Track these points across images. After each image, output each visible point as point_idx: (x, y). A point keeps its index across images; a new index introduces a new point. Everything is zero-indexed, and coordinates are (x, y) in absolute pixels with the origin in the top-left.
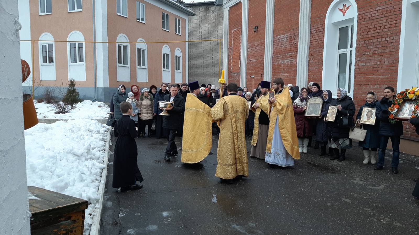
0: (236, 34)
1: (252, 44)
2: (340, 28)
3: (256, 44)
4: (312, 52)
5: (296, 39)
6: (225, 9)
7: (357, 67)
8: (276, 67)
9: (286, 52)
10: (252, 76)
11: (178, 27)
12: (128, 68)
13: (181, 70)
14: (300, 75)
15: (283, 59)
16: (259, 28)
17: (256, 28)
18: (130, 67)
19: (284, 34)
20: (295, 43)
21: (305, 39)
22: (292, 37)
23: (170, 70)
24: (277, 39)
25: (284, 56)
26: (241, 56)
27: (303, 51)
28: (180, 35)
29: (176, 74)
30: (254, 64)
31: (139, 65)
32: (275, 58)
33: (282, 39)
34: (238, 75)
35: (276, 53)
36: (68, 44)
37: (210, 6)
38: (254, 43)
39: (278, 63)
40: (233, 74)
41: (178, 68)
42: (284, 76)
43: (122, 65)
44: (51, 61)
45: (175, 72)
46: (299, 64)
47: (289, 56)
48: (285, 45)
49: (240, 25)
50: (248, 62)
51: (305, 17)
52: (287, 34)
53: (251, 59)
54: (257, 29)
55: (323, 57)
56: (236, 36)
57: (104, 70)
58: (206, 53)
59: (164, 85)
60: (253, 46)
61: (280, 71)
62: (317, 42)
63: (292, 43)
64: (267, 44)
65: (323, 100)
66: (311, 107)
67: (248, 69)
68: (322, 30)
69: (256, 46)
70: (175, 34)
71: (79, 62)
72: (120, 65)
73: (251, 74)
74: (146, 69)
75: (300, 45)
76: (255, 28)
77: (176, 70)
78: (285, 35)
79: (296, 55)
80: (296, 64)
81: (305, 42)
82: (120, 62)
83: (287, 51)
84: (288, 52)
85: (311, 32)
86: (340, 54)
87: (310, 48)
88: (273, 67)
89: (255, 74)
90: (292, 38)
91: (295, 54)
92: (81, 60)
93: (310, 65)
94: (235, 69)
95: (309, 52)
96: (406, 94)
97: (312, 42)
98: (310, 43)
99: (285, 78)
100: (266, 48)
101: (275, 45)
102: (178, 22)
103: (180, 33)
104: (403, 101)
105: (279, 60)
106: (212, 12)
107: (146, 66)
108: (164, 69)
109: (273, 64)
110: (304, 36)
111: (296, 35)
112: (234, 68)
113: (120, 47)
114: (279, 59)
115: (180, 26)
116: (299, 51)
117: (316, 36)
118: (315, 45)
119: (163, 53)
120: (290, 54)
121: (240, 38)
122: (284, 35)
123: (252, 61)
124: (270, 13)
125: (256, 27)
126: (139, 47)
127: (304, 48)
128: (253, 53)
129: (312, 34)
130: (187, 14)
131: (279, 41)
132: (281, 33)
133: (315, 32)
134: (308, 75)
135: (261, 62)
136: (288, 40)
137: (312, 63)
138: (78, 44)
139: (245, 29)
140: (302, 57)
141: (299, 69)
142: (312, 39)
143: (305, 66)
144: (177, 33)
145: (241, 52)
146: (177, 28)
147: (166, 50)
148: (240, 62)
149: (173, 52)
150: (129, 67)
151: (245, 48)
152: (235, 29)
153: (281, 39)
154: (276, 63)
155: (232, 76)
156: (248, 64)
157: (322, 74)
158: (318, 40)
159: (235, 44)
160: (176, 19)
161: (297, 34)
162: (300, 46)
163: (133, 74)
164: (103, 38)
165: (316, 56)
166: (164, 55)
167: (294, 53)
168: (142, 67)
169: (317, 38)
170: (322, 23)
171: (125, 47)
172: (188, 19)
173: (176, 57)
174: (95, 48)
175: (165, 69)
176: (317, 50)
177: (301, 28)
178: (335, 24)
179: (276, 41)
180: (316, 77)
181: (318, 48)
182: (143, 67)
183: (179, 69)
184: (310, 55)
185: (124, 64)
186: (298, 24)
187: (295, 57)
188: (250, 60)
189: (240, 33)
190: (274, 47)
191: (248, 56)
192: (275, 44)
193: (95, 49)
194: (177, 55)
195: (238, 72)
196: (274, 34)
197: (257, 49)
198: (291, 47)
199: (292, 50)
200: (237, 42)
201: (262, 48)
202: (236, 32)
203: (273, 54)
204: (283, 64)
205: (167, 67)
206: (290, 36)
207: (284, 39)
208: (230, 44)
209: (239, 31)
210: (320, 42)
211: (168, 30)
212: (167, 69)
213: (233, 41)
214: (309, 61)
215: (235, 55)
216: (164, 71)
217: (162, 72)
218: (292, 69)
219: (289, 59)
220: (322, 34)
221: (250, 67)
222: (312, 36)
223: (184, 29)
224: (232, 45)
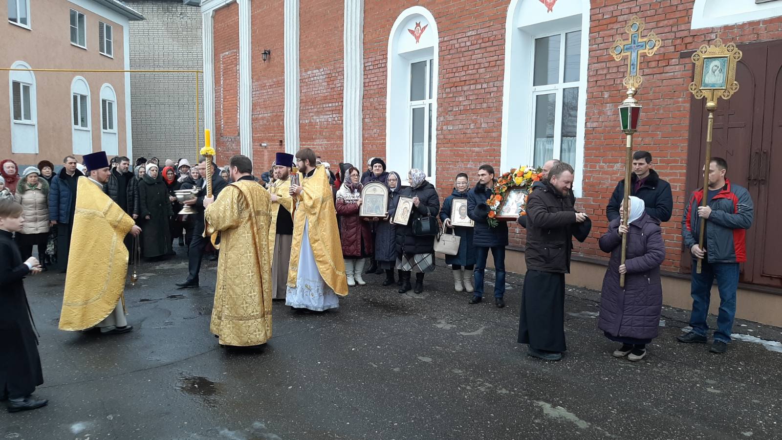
0: (229, 61)
1: (260, 83)
2: (412, 64)
3: (269, 84)
4: (368, 104)
5: (339, 78)
6: (205, 13)
7: (440, 131)
8: (307, 128)
9: (323, 102)
10: (263, 144)
11: (107, 40)
13: (115, 129)
14: (349, 144)
15: (318, 113)
16: (273, 54)
17: (267, 53)
19: (319, 68)
20: (339, 85)
21: (356, 79)
22: (333, 75)
23: (89, 127)
24: (306, 77)
25: (320, 109)
26: (239, 104)
27: (353, 102)
28: (112, 57)
29: (103, 137)
30: (265, 122)
31: (17, 116)
32: (304, 112)
33: (315, 77)
34: (236, 142)
35: (305, 103)
37: (175, 5)
38: (264, 81)
39: (310, 122)
40: (227, 140)
41: (107, 123)
42: (321, 145)
45: (102, 133)
46: (346, 124)
47: (328, 109)
48: (322, 90)
49: (237, 46)
50: (253, 116)
51: (353, 39)
52: (324, 69)
53: (259, 111)
54: (268, 55)
55: (386, 112)
58: (169, 97)
59: (71, 159)
61: (314, 137)
62: (376, 87)
63: (333, 86)
64: (289, 83)
65: (389, 188)
66: (368, 200)
67: (254, 130)
68: (383, 65)
69: (267, 87)
70: (99, 55)
73: (261, 140)
74: (34, 125)
75: (347, 89)
76: (264, 53)
77: (105, 128)
78: (321, 71)
79: (341, 106)
80: (342, 124)
81: (356, 84)
83: (325, 99)
84: (327, 101)
85: (365, 67)
86: (413, 109)
87: (365, 97)
88: (301, 127)
89: (269, 140)
90: (332, 77)
91: (338, 106)
93: (365, 127)
94: (228, 129)
95: (363, 103)
96: (511, 177)
97: (367, 85)
98: (364, 86)
99: (324, 149)
100: (287, 92)
101: (302, 88)
102: (105, 31)
103: (110, 54)
104: (507, 189)
105: (312, 116)
106: (179, 15)
107: (34, 120)
108: (77, 127)
109: (301, 122)
110: (354, 75)
111: (339, 72)
112: (226, 127)
114: (311, 114)
115: (110, 39)
116: (347, 100)
117: (373, 75)
118: (372, 92)
119: (74, 93)
120: (330, 105)
121: (237, 72)
122: (318, 71)
123: (262, 115)
124: (292, 27)
125: (267, 52)
126: (17, 80)
127: (354, 96)
128: (262, 100)
129: (366, 72)
130: (127, 17)
131: (310, 80)
132: (313, 66)
133: (371, 67)
134: (363, 145)
135: (279, 117)
136: (326, 80)
137: (369, 122)
139: (246, 54)
140: (351, 112)
141: (346, 133)
142: (367, 80)
143: (357, 128)
144: (104, 52)
145: (239, 98)
146: (103, 42)
147: (79, 86)
148: (238, 117)
149: (95, 91)
151: (247, 89)
152: (227, 53)
153: (313, 77)
154: (307, 121)
155: (223, 143)
156: (254, 120)
157: (385, 143)
158: (377, 83)
159: (227, 81)
160: (101, 26)
161: (341, 69)
162: (347, 92)
163: (4, 137)
165: (376, 112)
166: (75, 98)
167: (337, 104)
168: (24, 121)
169: (376, 79)
170: (382, 53)
172: (127, 28)
173: (104, 101)
175: (79, 127)
176: (376, 99)
177: (347, 61)
178: (404, 56)
180: (376, 150)
181: (377, 96)
182: (27, 122)
183: (111, 127)
184: (364, 108)
186: (342, 51)
187: (340, 110)
188: (258, 113)
189: (235, 61)
190: (301, 92)
191: (254, 106)
192: (303, 85)
194: (105, 98)
195: (236, 135)
196: (300, 67)
197: (269, 93)
198: (332, 94)
199: (334, 99)
200: (230, 78)
201: (280, 91)
202: (228, 59)
203: (300, 103)
204: (319, 123)
205: (84, 122)
206: (329, 72)
207: (318, 78)
208: (217, 81)
209: (234, 57)
210: (380, 86)
211: (84, 46)
212: (82, 126)
213: (223, 75)
214: (363, 119)
215: (228, 102)
216: (75, 129)
217: (71, 134)
218: (335, 133)
219: (330, 115)
220: (383, 72)
221: (258, 127)
222: (367, 75)
223: (121, 46)
224: (222, 83)
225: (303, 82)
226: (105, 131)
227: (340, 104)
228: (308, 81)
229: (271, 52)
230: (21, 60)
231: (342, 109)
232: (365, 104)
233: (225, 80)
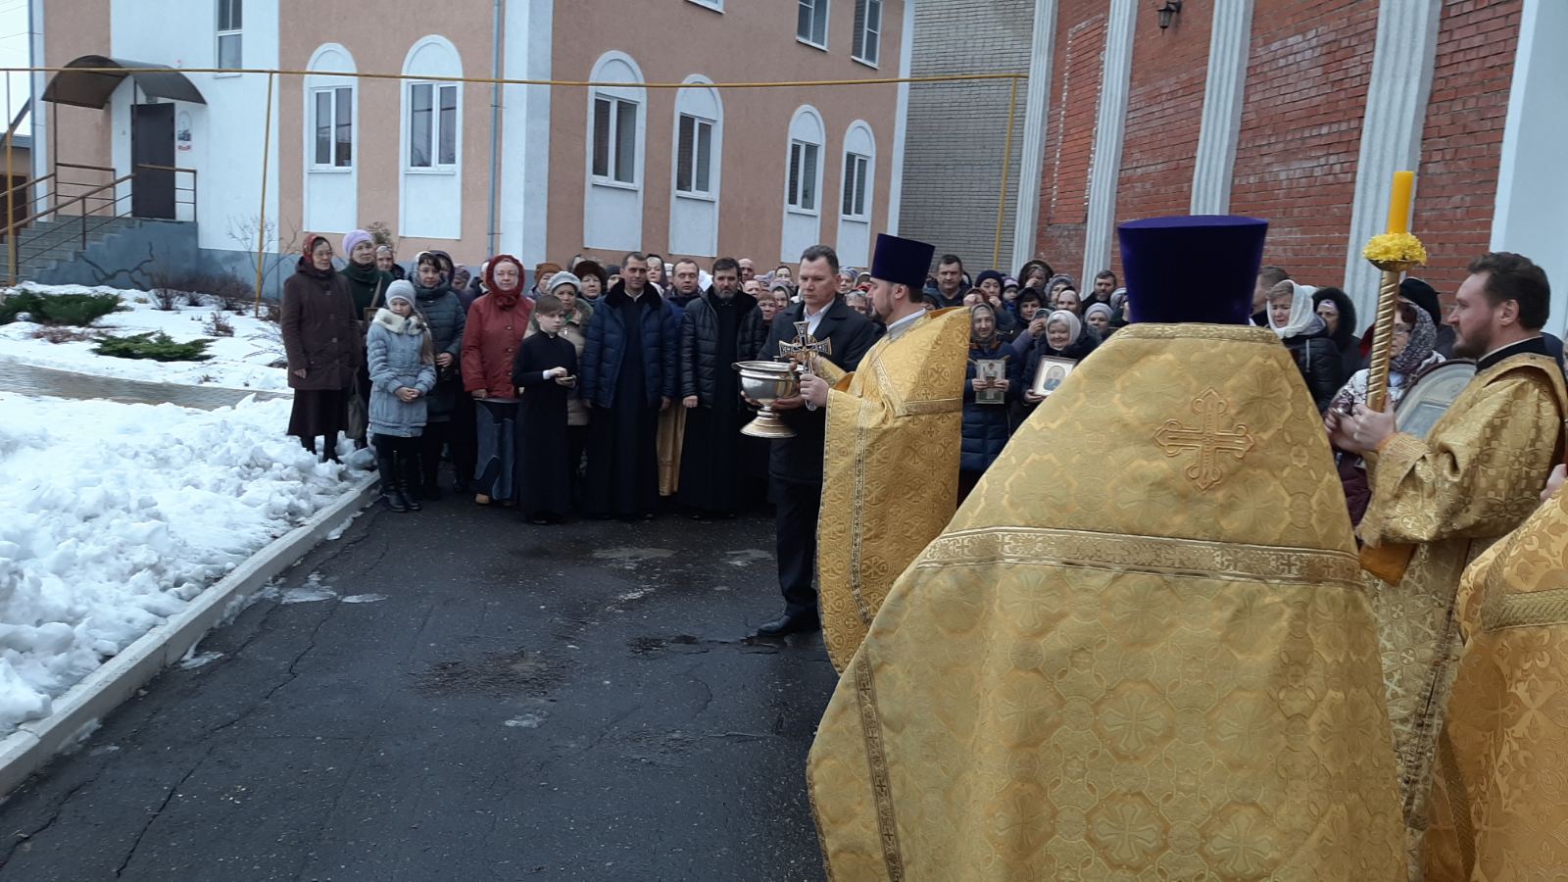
0: (1086, 43)
1: (1148, 88)
3: (1168, 90)
4: (1444, 120)
5: (1360, 50)
8: (1251, 197)
9: (1304, 123)
11: (868, 32)
12: (632, 195)
13: (867, 212)
15: (1286, 156)
16: (1188, 11)
17: (1173, 10)
18: (641, 193)
19: (1303, 32)
20: (1358, 71)
21: (1412, 49)
22: (1345, 43)
23: (817, 210)
24: (1265, 58)
25: (1293, 145)
26: (1097, 147)
27: (1395, 116)
28: (875, 65)
29: (842, 229)
30: (1148, 186)
31: (684, 184)
32: (1248, 154)
33: (1291, 58)
34: (1078, 238)
35: (1250, 131)
36: (405, 86)
38: (1158, 85)
39: (1262, 181)
40: (1058, 233)
41: (852, 204)
42: (1283, 243)
43: (609, 180)
44: (344, 156)
45: (840, 221)
46: (1365, 184)
47: (1316, 142)
48: (1306, 89)
49: (1105, 4)
50: (1123, 173)
52: (1320, 30)
53: (1138, 160)
54: (1174, 14)
55: (1501, 142)
56: (1083, 58)
57: (528, 197)
58: (984, 148)
59: (635, 261)
60: (1153, 98)
62: (1475, 65)
63: (1340, 75)
64: (1216, 82)
67: (1122, 209)
69: (1164, 97)
70: (851, 63)
71: (440, 162)
72: (600, 180)
74: (713, 202)
75: (1380, 81)
76: (1164, 10)
77: (847, 211)
78: (1309, 37)
79: (1356, 133)
80: (1353, 182)
81: (1410, 63)
82: (600, 168)
83: (1312, 116)
84: (1319, 119)
85: (1445, 8)
87: (1436, 98)
88: (1236, 196)
90: (1340, 49)
91: (1349, 130)
92: (448, 157)
93: (1424, 189)
94: (1065, 208)
95: (1427, 117)
97: (1446, 61)
98: (1436, 68)
100: (1209, 105)
101: (1252, 90)
102: (868, 10)
103: (873, 60)
105: (1269, 164)
107: (714, 192)
108: (793, 208)
109: (1236, 182)
110: (1407, 33)
111: (1363, 32)
112: (1062, 202)
113: (602, 107)
114: (1267, 160)
115: (875, 28)
116: (1375, 113)
117: (1472, 30)
118: (1461, 81)
119: (794, 140)
120: (1325, 130)
121: (1099, 67)
122: (1299, 38)
123: (1143, 168)
125: (1172, 7)
126: (689, 112)
127: (1398, 99)
128: (1148, 131)
129: (1449, 24)
131: (1274, 67)
132: (1288, 27)
135: (1182, 171)
136: (1323, 60)
137: (1441, 174)
138: (441, 88)
139: (1124, 20)
140: (1383, 147)
141: (1363, 208)
142: (1449, 48)
144: (860, 57)
145: (1096, 132)
146: (862, 35)
147: (806, 126)
148: (1089, 177)
149: (835, 135)
150: (636, 191)
151: (1115, 107)
152: (1083, 25)
153: (1285, 56)
154: (1252, 180)
155: (1050, 241)
156: (1122, 183)
158: (1482, 55)
159: (1077, 92)
160: (860, 1)
161: (1369, 25)
162: (1379, 89)
163: (656, 222)
164: (532, 64)
165: (1467, 141)
166: (796, 149)
167: (1344, 126)
168: (695, 193)
169: (1477, 41)
171: (626, 109)
173: (851, 157)
174: (497, 106)
175: (797, 208)
176: (1471, 103)
179: (1258, 71)
180: (1455, 256)
181: (1475, 93)
182: (702, 195)
183: (859, 211)
184: (1428, 134)
185: (617, 178)
187: (1349, 145)
188: (1134, 165)
189: (1097, 40)
190: (1246, 101)
191: (1128, 147)
192: (1254, 82)
193: (496, 111)
194: (853, 151)
195: (1080, 220)
196: (1252, 36)
197: (1167, 112)
198: (1334, 97)
199: (1336, 111)
200: (1082, 84)
201: (1193, 105)
202: (1083, 38)
203: (1241, 131)
204: (1285, 182)
205: (808, 201)
206: (1331, 37)
207: (1299, 58)
208: (1053, 98)
209: (1096, 32)
210: (1496, 60)
211: (823, 44)
212: (803, 207)
213: (1069, 79)
214: (1422, 165)
215: (1072, 144)
216: (790, 213)
217: (780, 222)
218: (1328, 209)
219: (1318, 158)
220: (1507, 16)
221: (1129, 200)
222: (1451, 31)
223: (896, 43)
224: (1064, 99)
225: (1254, 74)
226: (847, 217)
227: (1354, 124)
228: (1270, 71)
229: (1184, 5)
230: (701, 73)
231: (1359, 139)
232: (1432, 118)
233: (1071, 91)
